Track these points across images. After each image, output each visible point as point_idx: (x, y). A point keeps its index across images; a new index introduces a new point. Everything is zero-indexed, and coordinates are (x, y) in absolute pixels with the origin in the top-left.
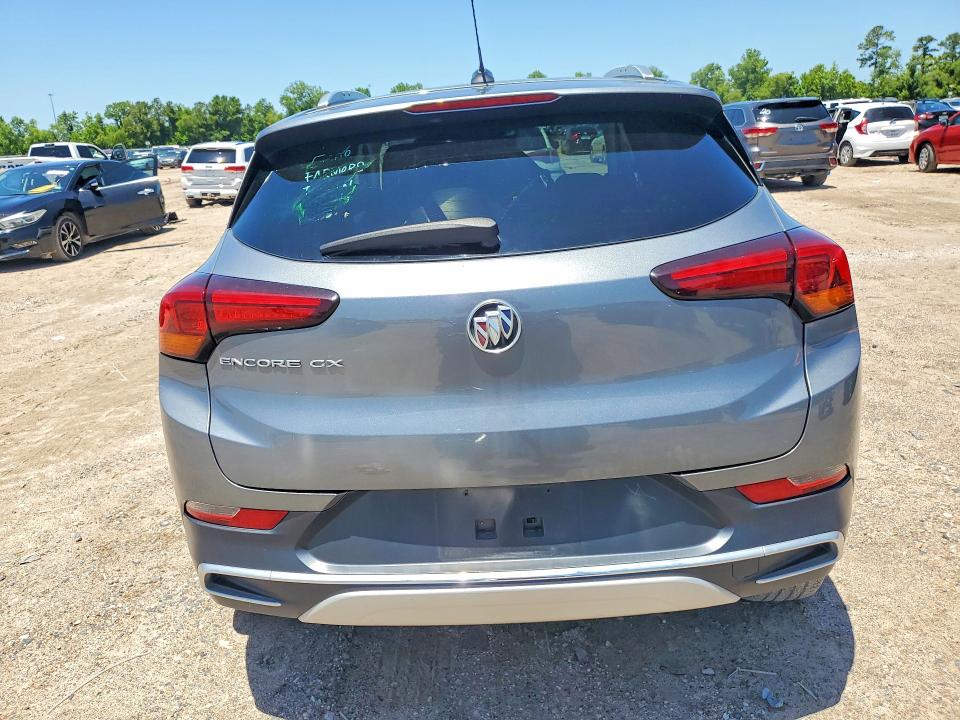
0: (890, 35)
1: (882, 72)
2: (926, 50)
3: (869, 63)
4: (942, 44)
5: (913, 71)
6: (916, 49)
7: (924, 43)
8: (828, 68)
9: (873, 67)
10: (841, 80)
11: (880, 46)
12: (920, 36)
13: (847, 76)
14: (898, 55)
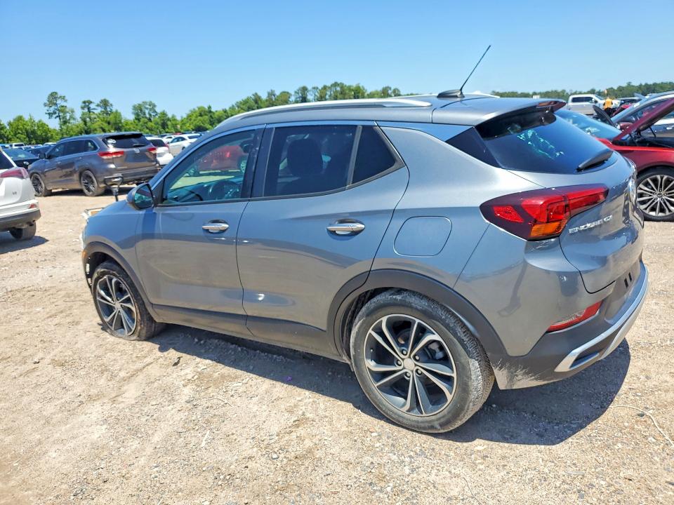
0: (63, 98)
1: (65, 122)
2: (89, 109)
3: (54, 116)
4: (98, 105)
5: (85, 123)
6: (83, 108)
7: (87, 104)
8: (27, 118)
9: (58, 119)
10: (38, 127)
11: (59, 106)
12: (83, 100)
13: (42, 125)
14: (73, 111)
